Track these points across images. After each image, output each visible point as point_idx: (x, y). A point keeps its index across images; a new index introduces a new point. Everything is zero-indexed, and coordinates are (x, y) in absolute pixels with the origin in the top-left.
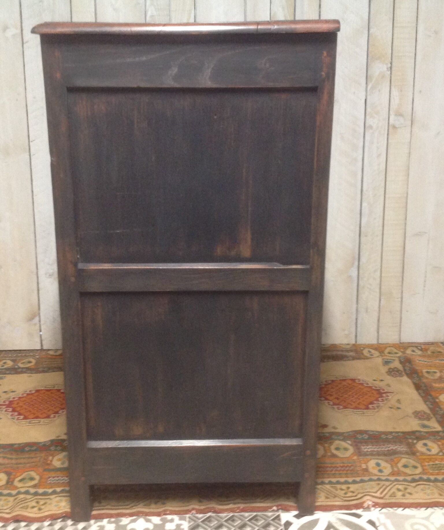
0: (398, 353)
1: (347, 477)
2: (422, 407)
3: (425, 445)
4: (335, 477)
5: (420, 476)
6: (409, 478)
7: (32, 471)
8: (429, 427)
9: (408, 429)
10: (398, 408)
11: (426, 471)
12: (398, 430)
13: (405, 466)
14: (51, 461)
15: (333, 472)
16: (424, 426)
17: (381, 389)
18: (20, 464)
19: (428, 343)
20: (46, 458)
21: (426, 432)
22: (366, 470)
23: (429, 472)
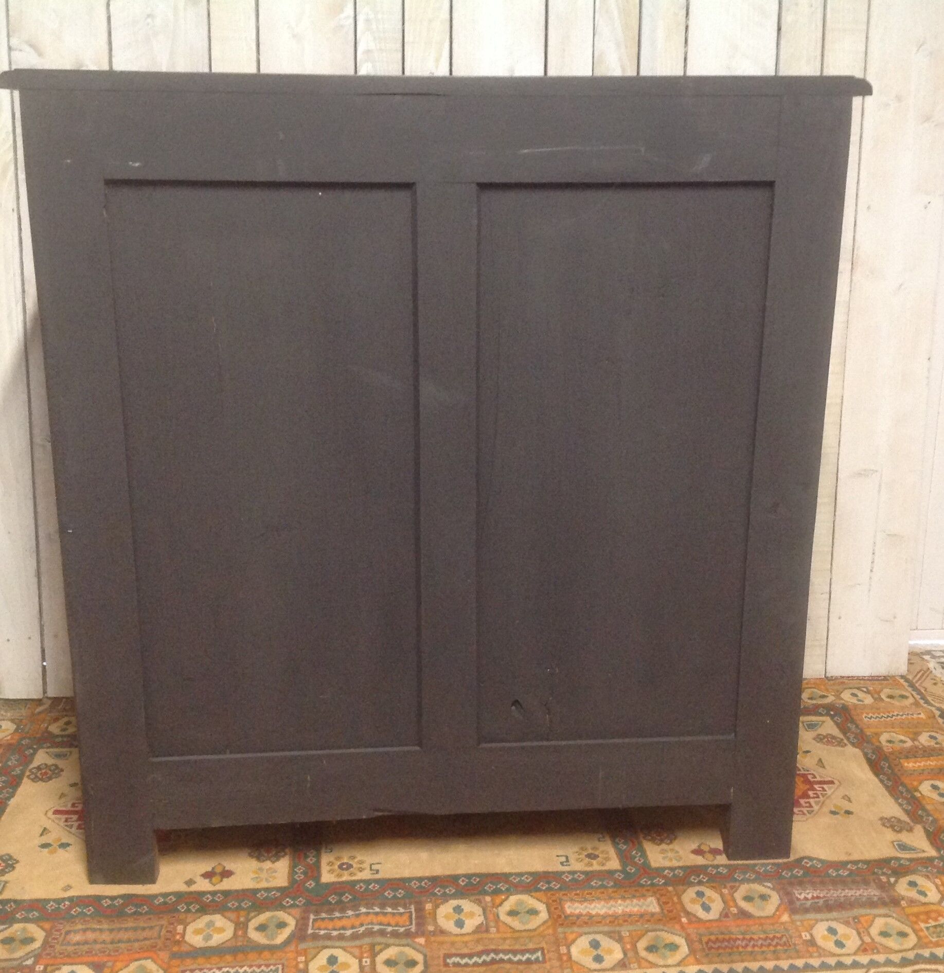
0: (827, 696)
1: (778, 959)
2: (893, 809)
3: (912, 884)
4: (755, 960)
5: (915, 952)
6: (896, 958)
7: (146, 958)
8: (913, 850)
9: (874, 854)
10: (848, 813)
11: (925, 940)
12: (856, 857)
13: (884, 934)
14: (183, 935)
15: (749, 949)
16: (903, 847)
17: (810, 774)
18: (119, 941)
19: (877, 676)
20: (171, 928)
21: (911, 860)
22: (812, 942)
23: (931, 942)
